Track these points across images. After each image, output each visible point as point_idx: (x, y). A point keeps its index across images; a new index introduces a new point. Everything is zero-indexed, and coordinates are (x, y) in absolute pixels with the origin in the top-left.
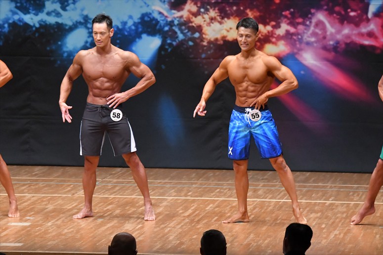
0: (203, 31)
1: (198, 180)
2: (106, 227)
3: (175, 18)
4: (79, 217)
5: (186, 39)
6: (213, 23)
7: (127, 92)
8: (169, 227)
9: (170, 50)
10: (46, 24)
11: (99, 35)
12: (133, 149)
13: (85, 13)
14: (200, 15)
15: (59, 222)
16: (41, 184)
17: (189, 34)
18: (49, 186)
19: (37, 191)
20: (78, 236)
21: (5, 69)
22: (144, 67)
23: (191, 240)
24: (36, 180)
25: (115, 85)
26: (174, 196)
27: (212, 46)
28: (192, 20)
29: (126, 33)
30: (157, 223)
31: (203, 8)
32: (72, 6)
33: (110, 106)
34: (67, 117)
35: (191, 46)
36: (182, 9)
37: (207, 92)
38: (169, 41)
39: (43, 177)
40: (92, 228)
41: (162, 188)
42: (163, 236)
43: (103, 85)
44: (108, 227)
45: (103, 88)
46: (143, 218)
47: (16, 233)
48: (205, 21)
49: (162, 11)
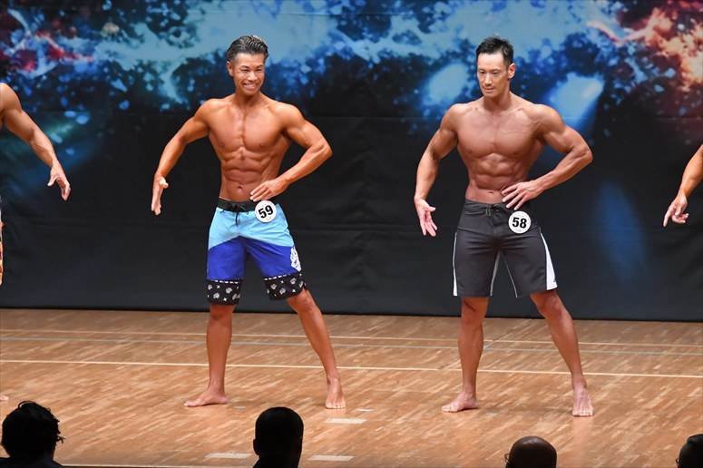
0: (682, 66)
1: (672, 342)
2: (502, 428)
3: (629, 42)
4: (453, 409)
5: (651, 80)
6: (700, 50)
7: (539, 180)
8: (619, 429)
9: (619, 101)
10: (392, 57)
11: (488, 76)
12: (551, 284)
13: (463, 36)
14: (676, 35)
15: (417, 418)
16: (384, 349)
17: (656, 71)
18: (399, 351)
19: (377, 361)
20: (452, 443)
21: (319, 139)
22: (570, 134)
23: (659, 453)
24: (375, 342)
25: (517, 167)
26: (628, 372)
27: (698, 92)
28: (661, 45)
29: (538, 72)
30: (596, 421)
31: (683, 23)
32: (439, 23)
33: (508, 206)
34: (428, 227)
35: (659, 94)
36: (644, 26)
37: (691, 178)
38: (617, 86)
39: (388, 335)
40: (476, 429)
41: (605, 356)
42: (607, 446)
43: (495, 167)
44: (506, 429)
45: (495, 171)
46: (571, 412)
47: (341, 436)
48: (685, 47)
49: (605, 29)
